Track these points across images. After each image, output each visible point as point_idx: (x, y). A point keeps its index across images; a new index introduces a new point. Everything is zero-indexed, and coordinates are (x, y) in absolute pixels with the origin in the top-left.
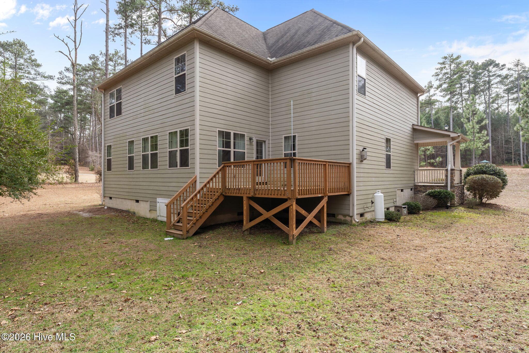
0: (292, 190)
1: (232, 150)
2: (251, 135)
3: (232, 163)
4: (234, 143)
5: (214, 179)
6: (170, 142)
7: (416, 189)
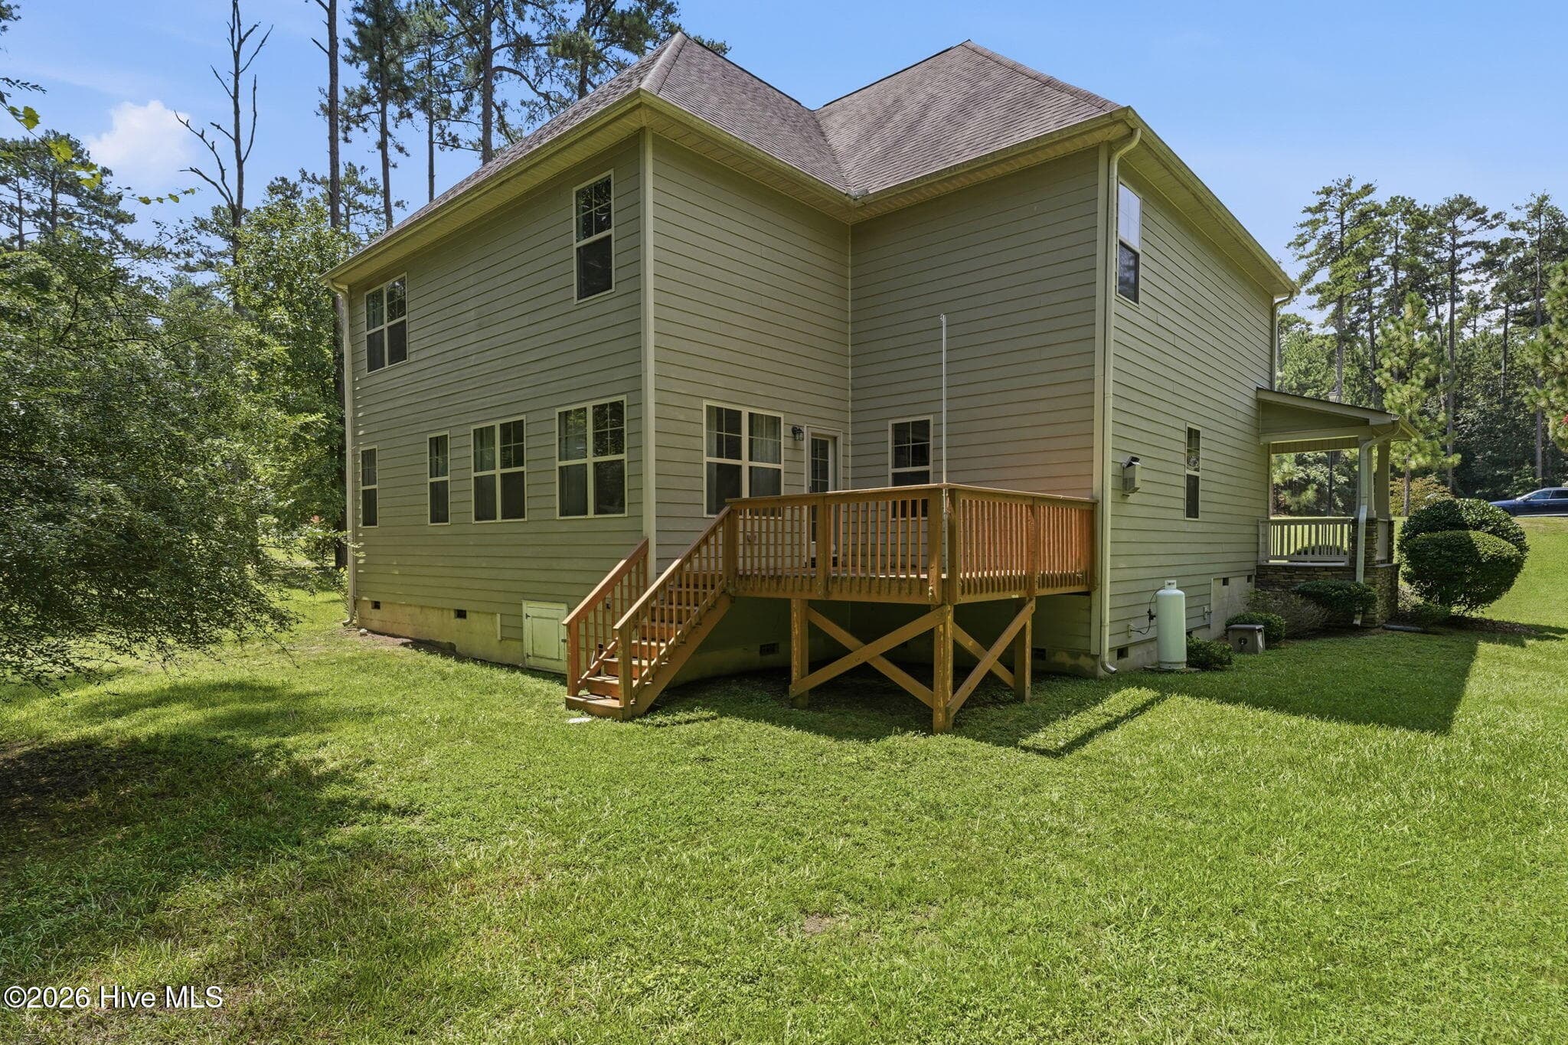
0: (943, 580)
1: (745, 463)
2: (797, 421)
3: (746, 501)
4: (751, 441)
5: (704, 549)
6: (563, 442)
7: (1263, 576)
